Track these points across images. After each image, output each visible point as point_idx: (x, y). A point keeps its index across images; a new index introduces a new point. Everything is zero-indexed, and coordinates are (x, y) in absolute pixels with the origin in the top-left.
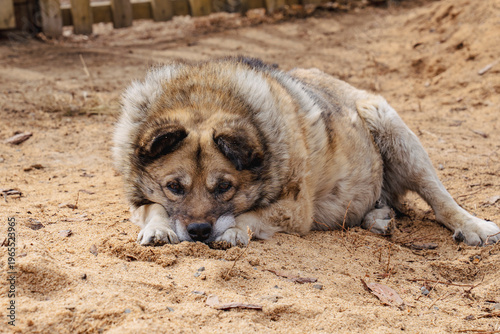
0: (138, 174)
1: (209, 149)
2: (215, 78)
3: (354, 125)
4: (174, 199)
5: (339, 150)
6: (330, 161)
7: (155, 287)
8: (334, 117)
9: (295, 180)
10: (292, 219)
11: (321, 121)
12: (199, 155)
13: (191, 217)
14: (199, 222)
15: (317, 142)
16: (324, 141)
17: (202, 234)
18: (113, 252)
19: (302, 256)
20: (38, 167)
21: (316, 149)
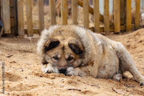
0: (44, 54)
1: (67, 47)
2: (70, 28)
3: (111, 49)
4: (55, 61)
5: (106, 55)
6: (103, 57)
7: (48, 83)
8: (105, 46)
9: (92, 60)
10: (91, 72)
11: (101, 45)
12: (63, 48)
13: (60, 66)
14: (63, 68)
15: (99, 51)
16: (102, 51)
17: (63, 72)
18: (36, 75)
19: (94, 81)
20: (14, 62)
21: (99, 53)
